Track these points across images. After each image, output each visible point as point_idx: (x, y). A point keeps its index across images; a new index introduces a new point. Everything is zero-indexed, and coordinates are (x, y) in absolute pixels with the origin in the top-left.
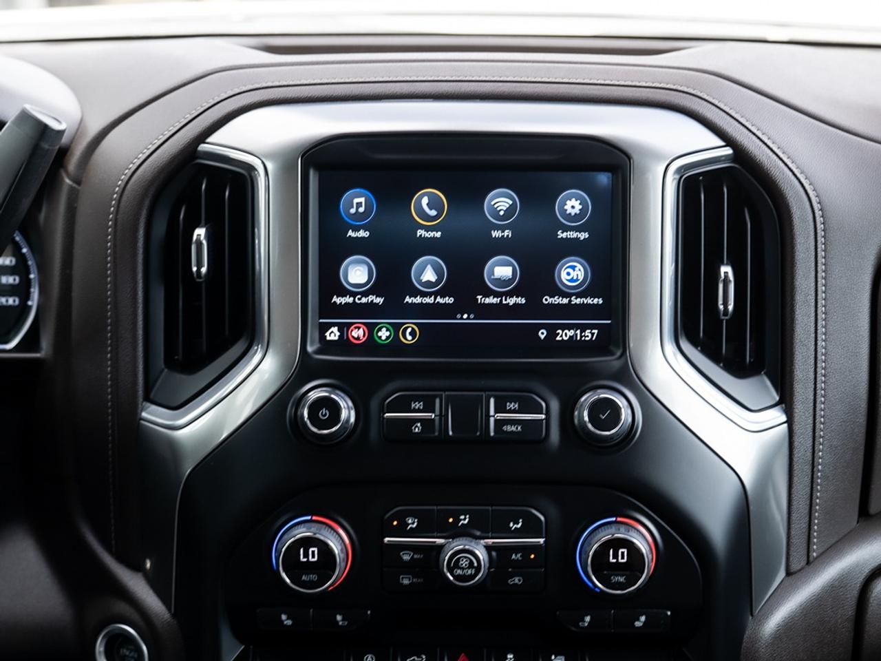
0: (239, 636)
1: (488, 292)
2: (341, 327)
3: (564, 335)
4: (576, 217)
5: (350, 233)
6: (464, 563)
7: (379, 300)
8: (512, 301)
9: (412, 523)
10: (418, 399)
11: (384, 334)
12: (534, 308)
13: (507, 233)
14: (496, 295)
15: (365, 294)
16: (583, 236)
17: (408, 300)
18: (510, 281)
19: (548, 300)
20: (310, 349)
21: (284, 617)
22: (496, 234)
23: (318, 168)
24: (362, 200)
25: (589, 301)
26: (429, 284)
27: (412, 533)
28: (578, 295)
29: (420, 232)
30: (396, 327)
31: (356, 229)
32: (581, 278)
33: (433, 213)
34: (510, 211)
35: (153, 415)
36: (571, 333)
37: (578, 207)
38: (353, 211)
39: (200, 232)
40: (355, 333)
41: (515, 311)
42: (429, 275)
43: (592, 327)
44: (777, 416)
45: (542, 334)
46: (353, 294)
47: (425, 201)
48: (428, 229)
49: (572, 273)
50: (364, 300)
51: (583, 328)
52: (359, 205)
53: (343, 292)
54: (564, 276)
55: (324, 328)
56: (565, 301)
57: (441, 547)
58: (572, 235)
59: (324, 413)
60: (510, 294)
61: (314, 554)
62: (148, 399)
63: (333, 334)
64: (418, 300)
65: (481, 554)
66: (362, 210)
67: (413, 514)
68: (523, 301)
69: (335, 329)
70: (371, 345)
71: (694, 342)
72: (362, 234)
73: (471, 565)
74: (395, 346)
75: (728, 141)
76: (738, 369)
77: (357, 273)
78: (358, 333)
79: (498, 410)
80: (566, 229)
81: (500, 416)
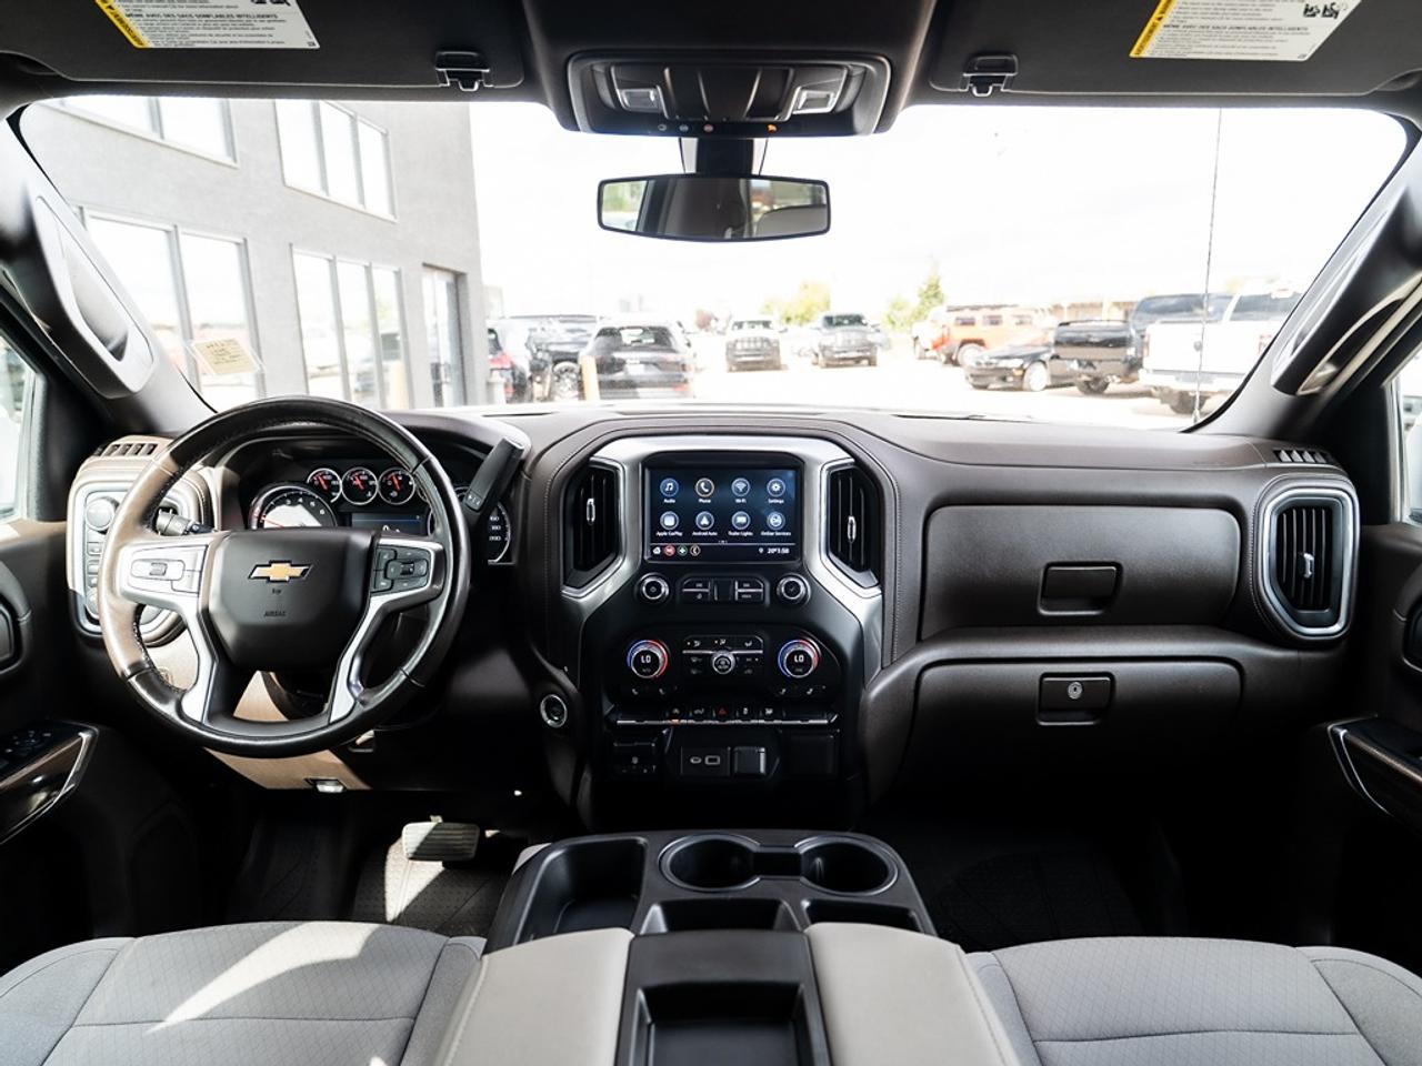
0: (612, 700)
1: (734, 530)
2: (662, 548)
3: (772, 551)
4: (778, 492)
5: (666, 501)
6: (723, 663)
7: (680, 534)
8: (746, 534)
9: (697, 644)
10: (699, 582)
11: (682, 551)
12: (757, 538)
13: (743, 500)
14: (738, 531)
15: (673, 531)
16: (781, 502)
17: (695, 534)
18: (745, 525)
19: (763, 533)
20: (646, 558)
21: (633, 690)
22: (738, 501)
23: (650, 468)
24: (671, 484)
25: (784, 534)
26: (705, 526)
27: (697, 648)
28: (779, 531)
29: (701, 500)
30: (689, 547)
31: (668, 499)
32: (780, 522)
33: (707, 491)
34: (745, 489)
35: (568, 592)
36: (775, 550)
37: (779, 487)
38: (667, 490)
39: (591, 501)
40: (669, 550)
41: (747, 539)
42: (705, 521)
43: (785, 547)
44: (877, 591)
45: (761, 550)
46: (667, 531)
47: (703, 485)
48: (704, 498)
49: (776, 520)
50: (673, 534)
51: (781, 547)
52: (670, 486)
53: (662, 530)
54: (772, 522)
55: (653, 548)
56: (772, 534)
57: (711, 656)
58: (776, 501)
59: (653, 589)
60: (745, 531)
61: (648, 659)
62: (565, 583)
63: (657, 551)
64: (700, 534)
65: (732, 658)
66: (671, 489)
67: (697, 639)
68: (751, 534)
69: (658, 548)
70: (676, 556)
71: (836, 555)
72: (672, 501)
73: (726, 664)
74: (688, 556)
75: (852, 455)
76: (858, 568)
77: (669, 520)
78: (670, 551)
79: (739, 587)
80: (772, 498)
81: (741, 591)
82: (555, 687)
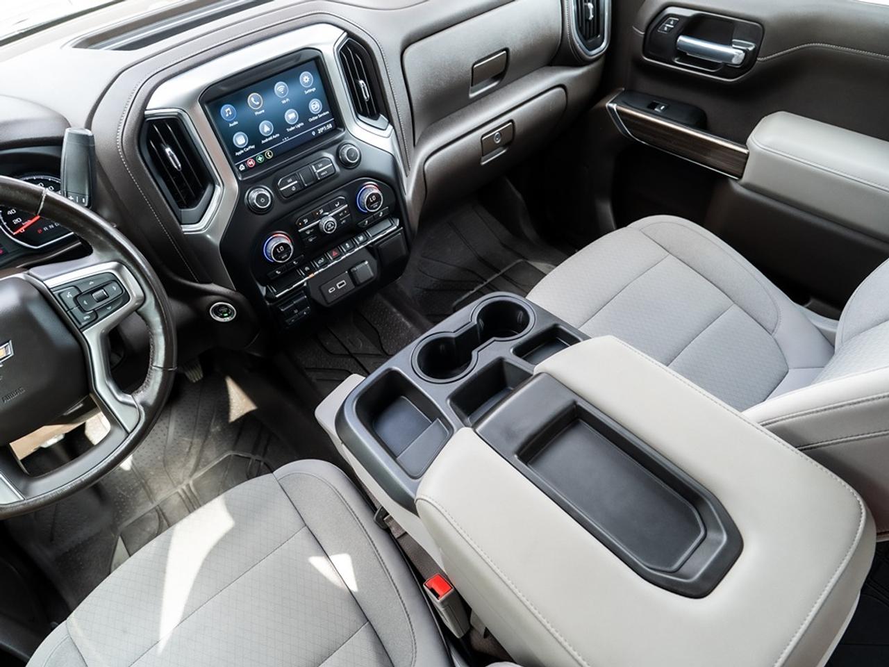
0: (263, 285)
1: (290, 126)
2: (244, 163)
3: (320, 131)
4: (309, 83)
5: (231, 125)
6: (330, 226)
7: (253, 147)
8: (299, 126)
9: (306, 221)
10: (288, 178)
11: (260, 159)
12: (308, 125)
13: (288, 100)
14: (293, 126)
15: (247, 147)
16: (314, 89)
17: (263, 142)
18: (295, 119)
19: (311, 120)
20: (240, 178)
21: (277, 272)
22: (284, 102)
23: (208, 103)
24: (229, 109)
25: (324, 114)
26: (268, 132)
27: (308, 224)
28: (320, 113)
29: (256, 113)
30: (263, 154)
31: (232, 122)
32: (319, 106)
33: (258, 103)
34: (285, 90)
35: (187, 229)
36: (322, 129)
37: (308, 79)
38: (227, 115)
39: (168, 150)
40: (250, 163)
41: (302, 129)
42: (267, 129)
43: (328, 123)
44: (390, 127)
45: (314, 133)
46: (242, 149)
47: (253, 99)
48: (259, 111)
49: (315, 106)
50: (248, 149)
51: (325, 125)
52: (228, 111)
53: (239, 150)
54: (313, 109)
55: (238, 166)
56: (316, 118)
57: (318, 224)
58: (310, 91)
59: (262, 200)
60: (297, 123)
61: (282, 249)
62: (181, 224)
63: (242, 168)
64: (267, 140)
65: (332, 219)
66: (230, 113)
67: (305, 218)
68: (302, 124)
69: (242, 165)
70: (258, 165)
71: (365, 115)
72: (236, 123)
73: (332, 225)
74: (266, 161)
75: (345, 30)
76: (374, 116)
77: (240, 140)
78: (251, 163)
79: (317, 169)
80: (307, 89)
81: (318, 171)
82: (213, 298)
